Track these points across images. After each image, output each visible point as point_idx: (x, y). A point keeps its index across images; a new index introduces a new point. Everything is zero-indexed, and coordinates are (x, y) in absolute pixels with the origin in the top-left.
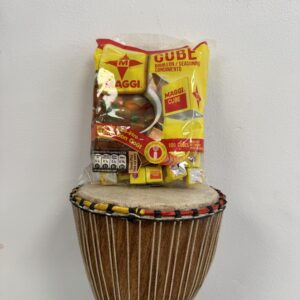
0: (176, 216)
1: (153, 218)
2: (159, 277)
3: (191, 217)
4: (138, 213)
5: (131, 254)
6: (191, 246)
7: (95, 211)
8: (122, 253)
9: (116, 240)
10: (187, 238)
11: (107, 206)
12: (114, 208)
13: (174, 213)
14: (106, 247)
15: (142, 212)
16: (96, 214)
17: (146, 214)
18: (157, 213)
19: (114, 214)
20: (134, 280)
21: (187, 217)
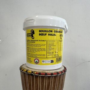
1: (38, 75)
3: (51, 75)
4: (34, 73)
11: (26, 70)
12: (28, 71)
17: (36, 74)
19: (28, 73)
21: (49, 75)
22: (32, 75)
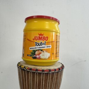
4: (25, 69)
21: (40, 72)
22: (24, 70)
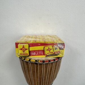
0: (49, 62)
1: (42, 63)
2: (45, 77)
3: (53, 62)
5: (36, 72)
6: (53, 69)
7: (26, 61)
8: (34, 72)
9: (32, 68)
10: (52, 67)
11: (29, 59)
12: (31, 60)
13: (48, 61)
14: (29, 70)
15: (39, 61)
16: (26, 62)
17: (40, 62)
18: (43, 61)
19: (31, 62)
20: (37, 79)
